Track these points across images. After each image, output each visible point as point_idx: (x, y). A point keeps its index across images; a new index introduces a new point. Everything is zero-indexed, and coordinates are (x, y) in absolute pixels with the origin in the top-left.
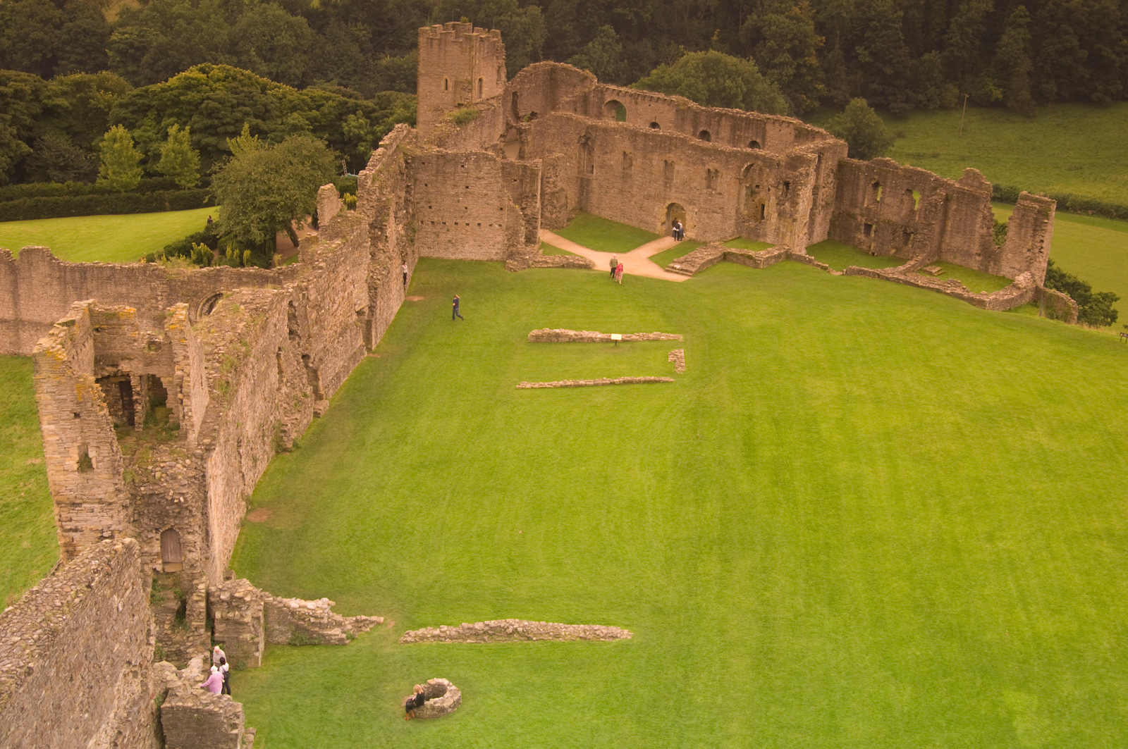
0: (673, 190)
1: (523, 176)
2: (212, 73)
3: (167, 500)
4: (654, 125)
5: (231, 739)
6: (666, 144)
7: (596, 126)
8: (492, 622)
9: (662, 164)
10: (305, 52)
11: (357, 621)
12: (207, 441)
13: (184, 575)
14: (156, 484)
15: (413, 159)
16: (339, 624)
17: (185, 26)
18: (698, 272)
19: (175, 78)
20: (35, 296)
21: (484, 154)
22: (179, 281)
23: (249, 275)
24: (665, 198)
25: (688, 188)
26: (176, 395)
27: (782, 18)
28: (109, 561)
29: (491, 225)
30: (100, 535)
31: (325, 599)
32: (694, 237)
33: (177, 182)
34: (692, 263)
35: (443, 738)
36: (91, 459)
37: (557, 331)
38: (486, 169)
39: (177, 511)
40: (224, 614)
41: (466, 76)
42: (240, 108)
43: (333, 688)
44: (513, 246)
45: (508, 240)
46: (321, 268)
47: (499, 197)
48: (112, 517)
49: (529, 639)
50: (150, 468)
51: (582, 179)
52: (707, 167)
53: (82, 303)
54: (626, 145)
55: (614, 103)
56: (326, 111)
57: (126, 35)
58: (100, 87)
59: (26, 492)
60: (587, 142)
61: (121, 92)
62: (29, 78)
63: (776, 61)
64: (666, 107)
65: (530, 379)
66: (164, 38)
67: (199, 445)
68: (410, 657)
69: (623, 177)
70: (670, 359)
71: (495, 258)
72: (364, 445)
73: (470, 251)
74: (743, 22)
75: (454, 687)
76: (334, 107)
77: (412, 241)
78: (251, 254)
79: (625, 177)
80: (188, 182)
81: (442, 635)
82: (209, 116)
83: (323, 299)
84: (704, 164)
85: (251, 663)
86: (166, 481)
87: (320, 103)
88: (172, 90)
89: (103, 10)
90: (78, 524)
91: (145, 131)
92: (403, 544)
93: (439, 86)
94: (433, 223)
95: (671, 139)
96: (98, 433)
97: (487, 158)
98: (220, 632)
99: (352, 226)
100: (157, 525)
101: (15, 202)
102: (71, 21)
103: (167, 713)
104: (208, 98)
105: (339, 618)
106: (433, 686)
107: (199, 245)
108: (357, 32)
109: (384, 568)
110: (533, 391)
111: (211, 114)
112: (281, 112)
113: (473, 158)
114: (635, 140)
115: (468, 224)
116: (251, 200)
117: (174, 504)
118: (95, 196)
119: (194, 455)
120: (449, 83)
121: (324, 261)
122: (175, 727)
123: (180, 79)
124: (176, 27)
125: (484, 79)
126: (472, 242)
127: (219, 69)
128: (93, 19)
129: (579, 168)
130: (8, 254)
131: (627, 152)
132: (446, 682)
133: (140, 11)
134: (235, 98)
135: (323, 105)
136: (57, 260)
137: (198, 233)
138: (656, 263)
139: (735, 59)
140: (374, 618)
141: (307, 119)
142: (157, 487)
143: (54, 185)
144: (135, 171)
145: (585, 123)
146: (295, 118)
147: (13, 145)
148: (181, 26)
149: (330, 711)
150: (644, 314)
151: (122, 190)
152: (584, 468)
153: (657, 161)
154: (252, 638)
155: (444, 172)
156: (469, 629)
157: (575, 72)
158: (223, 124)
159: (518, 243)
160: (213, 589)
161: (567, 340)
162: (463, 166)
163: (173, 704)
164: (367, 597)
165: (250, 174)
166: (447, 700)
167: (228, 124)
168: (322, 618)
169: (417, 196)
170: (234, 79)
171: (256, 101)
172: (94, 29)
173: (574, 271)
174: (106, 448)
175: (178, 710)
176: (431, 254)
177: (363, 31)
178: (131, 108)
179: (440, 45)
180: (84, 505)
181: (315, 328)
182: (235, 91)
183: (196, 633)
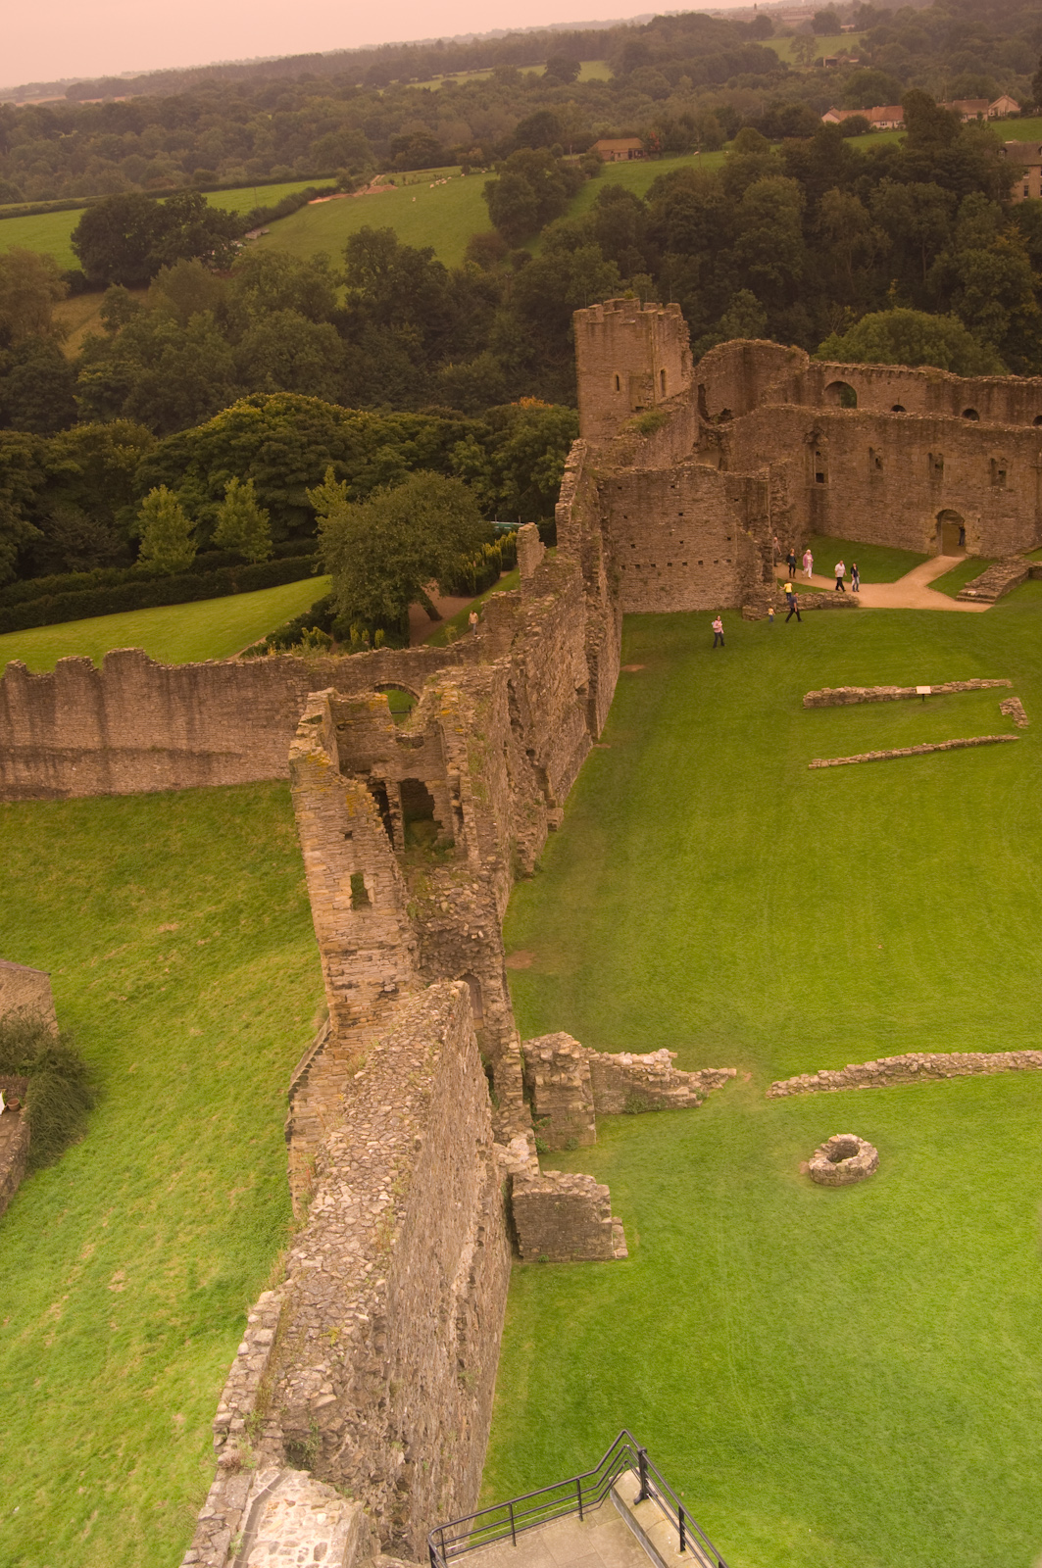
0: (944, 492)
1: (746, 492)
2: (268, 404)
3: (462, 937)
4: (897, 408)
5: (604, 1231)
6: (926, 431)
7: (827, 417)
8: (888, 1059)
9: (925, 458)
10: (337, 371)
11: (704, 1076)
12: (492, 859)
13: (487, 1034)
14: (444, 917)
15: (606, 483)
16: (685, 1082)
17: (175, 352)
18: (1001, 597)
19: (218, 417)
20: (129, 715)
21: (700, 467)
22: (325, 674)
23: (418, 655)
24: (933, 505)
25: (965, 487)
26: (449, 803)
27: (984, 254)
28: (450, 1010)
29: (716, 562)
30: (381, 989)
31: (665, 1050)
32: (978, 553)
33: (244, 555)
34: (992, 586)
35: (873, 1207)
36: (366, 891)
37: (842, 690)
38: (705, 487)
39: (476, 949)
40: (547, 1078)
41: (644, 368)
42: (313, 448)
43: (702, 1160)
44: (748, 586)
45: (741, 579)
46: (536, 634)
47: (725, 523)
48: (396, 964)
49: (941, 1076)
50: (433, 897)
51: (813, 491)
52: (990, 456)
53: (319, 693)
54: (872, 439)
55: (838, 384)
56: (425, 440)
57: (99, 374)
58: (117, 441)
59: (170, 967)
60: (813, 442)
61: (144, 445)
62: (24, 438)
63: (982, 314)
64: (913, 383)
65: (823, 755)
66: (150, 372)
67: (483, 864)
68: (789, 1113)
69: (871, 483)
70: (1004, 711)
71: (725, 605)
72: (627, 859)
73: (691, 600)
74: (929, 265)
75: (866, 1143)
76: (434, 434)
77: (615, 592)
78: (386, 635)
79: (874, 482)
80: (258, 553)
81: (824, 1082)
82: (273, 462)
83: (543, 674)
84: (985, 453)
85: (584, 1140)
86: (457, 913)
87: (414, 430)
88: (218, 433)
89: (62, 347)
90: (352, 978)
91: (185, 492)
92: (728, 977)
93: (607, 386)
94: (638, 566)
95: (935, 423)
96: (376, 856)
97: (705, 472)
98: (543, 1103)
99: (564, 576)
100: (451, 970)
101: (35, 603)
102: (21, 364)
103: (521, 1204)
104: (268, 439)
105: (684, 1074)
106: (838, 1144)
107: (310, 630)
108: (404, 336)
109: (713, 1009)
110: (833, 770)
111: (275, 459)
112: (364, 447)
113: (686, 474)
114: (885, 431)
115: (685, 564)
116: (378, 563)
117: (471, 940)
118: (138, 583)
119: (480, 877)
120: (621, 381)
121: (538, 625)
122: (531, 1220)
123: (225, 417)
124: (165, 355)
125: (667, 371)
126: (692, 588)
127: (276, 399)
128: (50, 357)
129: (807, 476)
130: (87, 661)
131: (875, 448)
132: (854, 1138)
133: (110, 340)
134: (304, 435)
135: (417, 433)
136: (155, 663)
137: (304, 615)
138: (940, 591)
139: (931, 317)
140: (724, 1071)
141: (401, 454)
142: (446, 921)
143: (77, 575)
144: (188, 545)
145: (811, 415)
146: (387, 453)
147: (19, 528)
148: (170, 353)
149: (709, 1188)
150: (948, 658)
151: (173, 572)
152: (936, 860)
153: (918, 455)
154: (585, 1107)
155: (649, 497)
156: (858, 1071)
157: (778, 349)
158: (293, 472)
159: (755, 582)
160: (529, 1047)
161: (856, 700)
162: (673, 487)
163: (528, 1191)
164: (703, 1046)
165: (372, 528)
166: (865, 1158)
167: (300, 470)
168: (664, 1075)
169: (614, 532)
170: (298, 410)
171: (332, 436)
172: (54, 370)
173: (835, 612)
174: (386, 875)
175: (534, 1199)
176: (639, 609)
177: (412, 334)
178: (164, 464)
179: (604, 331)
180: (359, 953)
181: (538, 714)
182: (301, 426)
183: (512, 1107)
